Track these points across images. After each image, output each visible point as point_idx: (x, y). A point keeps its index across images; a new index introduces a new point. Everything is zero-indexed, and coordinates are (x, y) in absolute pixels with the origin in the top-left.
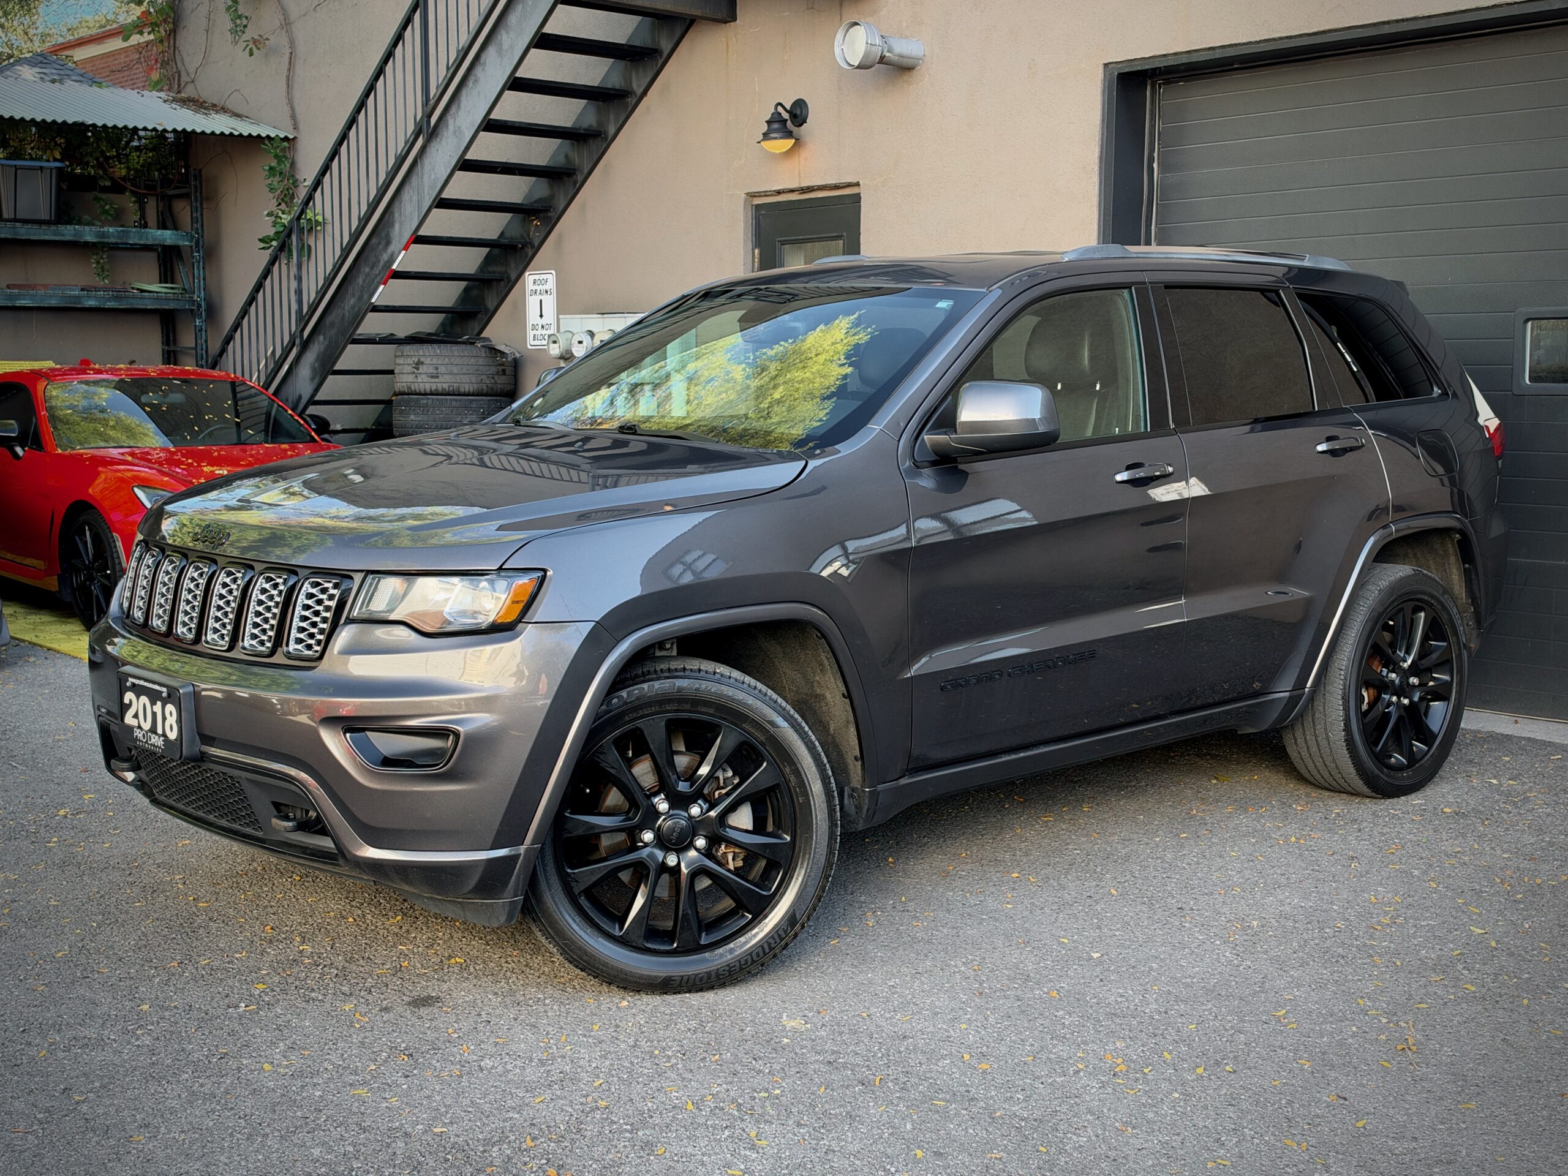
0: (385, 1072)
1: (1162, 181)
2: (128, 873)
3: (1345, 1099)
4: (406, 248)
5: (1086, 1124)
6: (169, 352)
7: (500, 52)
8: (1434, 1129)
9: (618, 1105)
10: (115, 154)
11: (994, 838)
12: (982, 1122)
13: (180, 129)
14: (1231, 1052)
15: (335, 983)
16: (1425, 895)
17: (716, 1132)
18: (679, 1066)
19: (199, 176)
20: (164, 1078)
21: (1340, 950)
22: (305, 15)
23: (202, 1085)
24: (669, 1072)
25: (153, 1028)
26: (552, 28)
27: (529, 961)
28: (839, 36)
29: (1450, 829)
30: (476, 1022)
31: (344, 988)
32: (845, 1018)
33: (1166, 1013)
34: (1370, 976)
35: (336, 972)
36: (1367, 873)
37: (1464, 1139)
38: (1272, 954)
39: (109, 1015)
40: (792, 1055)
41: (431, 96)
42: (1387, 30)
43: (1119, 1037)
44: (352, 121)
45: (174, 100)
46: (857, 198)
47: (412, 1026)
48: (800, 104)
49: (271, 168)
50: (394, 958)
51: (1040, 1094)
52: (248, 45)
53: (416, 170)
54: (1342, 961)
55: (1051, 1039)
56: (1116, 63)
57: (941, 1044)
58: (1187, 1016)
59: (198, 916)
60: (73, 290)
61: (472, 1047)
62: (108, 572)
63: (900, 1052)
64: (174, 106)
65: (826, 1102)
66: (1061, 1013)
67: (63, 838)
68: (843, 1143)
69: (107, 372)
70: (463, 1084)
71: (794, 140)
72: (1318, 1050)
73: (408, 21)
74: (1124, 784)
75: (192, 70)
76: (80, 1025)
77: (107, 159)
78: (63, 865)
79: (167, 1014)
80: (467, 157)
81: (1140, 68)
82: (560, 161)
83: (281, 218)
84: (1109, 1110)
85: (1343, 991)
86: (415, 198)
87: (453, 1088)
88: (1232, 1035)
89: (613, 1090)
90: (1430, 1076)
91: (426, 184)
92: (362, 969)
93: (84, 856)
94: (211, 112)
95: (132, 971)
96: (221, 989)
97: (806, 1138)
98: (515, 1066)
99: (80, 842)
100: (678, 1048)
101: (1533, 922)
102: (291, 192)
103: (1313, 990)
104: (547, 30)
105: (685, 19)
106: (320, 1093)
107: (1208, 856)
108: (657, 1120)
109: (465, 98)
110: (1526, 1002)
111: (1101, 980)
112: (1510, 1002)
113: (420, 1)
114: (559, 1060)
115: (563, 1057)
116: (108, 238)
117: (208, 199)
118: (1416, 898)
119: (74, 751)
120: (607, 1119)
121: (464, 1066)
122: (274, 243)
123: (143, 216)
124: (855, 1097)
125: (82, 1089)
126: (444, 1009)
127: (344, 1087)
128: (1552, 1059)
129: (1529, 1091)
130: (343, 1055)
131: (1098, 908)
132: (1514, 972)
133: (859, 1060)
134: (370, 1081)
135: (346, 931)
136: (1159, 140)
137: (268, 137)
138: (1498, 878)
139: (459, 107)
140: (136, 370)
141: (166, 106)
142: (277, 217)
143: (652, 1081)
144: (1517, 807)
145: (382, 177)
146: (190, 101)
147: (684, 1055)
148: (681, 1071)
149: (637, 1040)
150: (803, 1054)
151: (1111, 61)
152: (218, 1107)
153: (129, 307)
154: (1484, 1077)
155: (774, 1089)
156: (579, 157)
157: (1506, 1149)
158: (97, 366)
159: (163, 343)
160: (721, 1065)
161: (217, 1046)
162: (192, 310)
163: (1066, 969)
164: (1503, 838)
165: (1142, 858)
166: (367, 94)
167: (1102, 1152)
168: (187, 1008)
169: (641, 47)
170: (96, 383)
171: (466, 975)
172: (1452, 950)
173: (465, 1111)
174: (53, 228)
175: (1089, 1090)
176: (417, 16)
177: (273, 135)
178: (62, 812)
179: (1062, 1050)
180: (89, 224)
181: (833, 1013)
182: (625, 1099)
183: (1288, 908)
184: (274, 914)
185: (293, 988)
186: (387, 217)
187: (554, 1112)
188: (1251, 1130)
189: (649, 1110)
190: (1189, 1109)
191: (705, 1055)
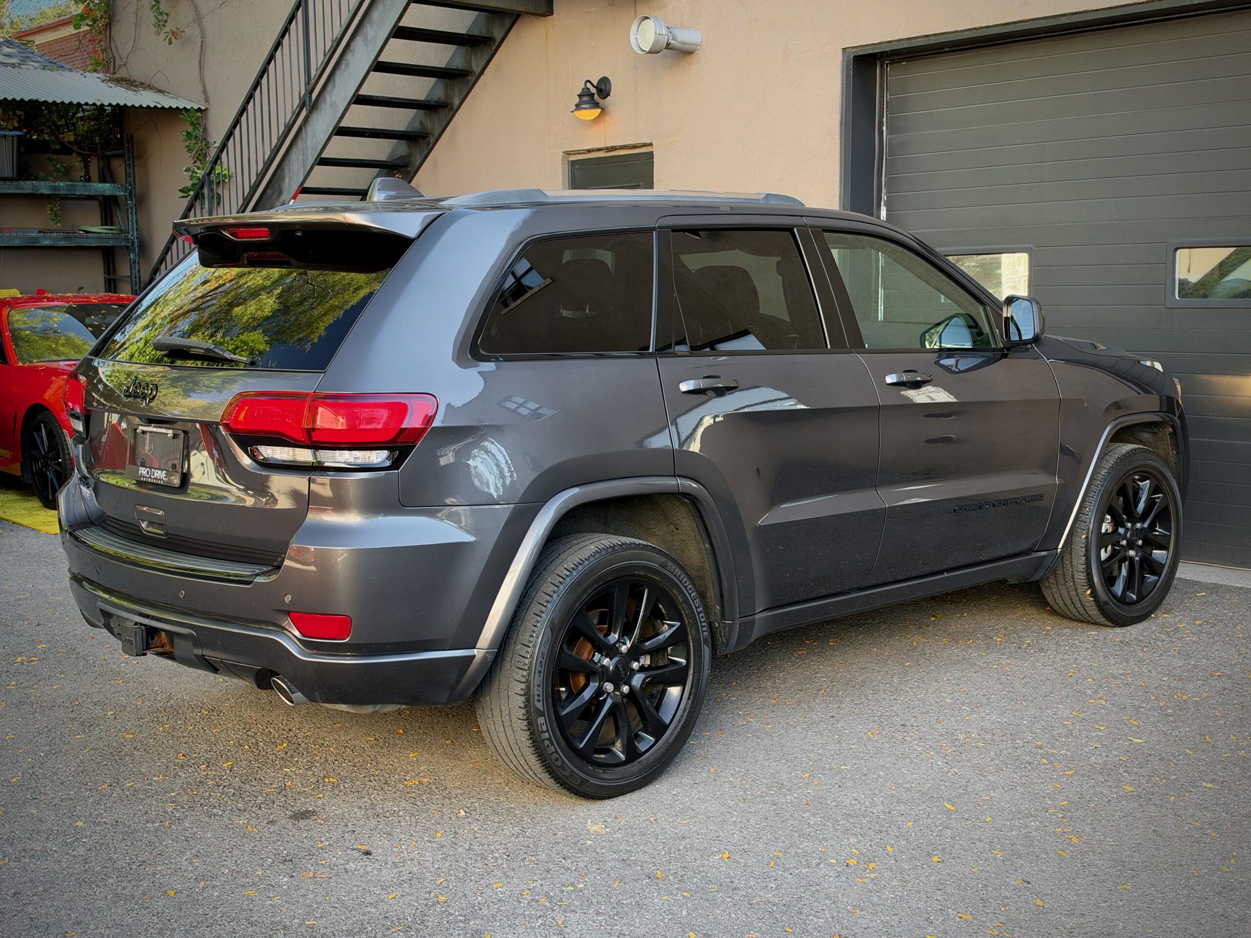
0: (270, 875)
1: (890, 140)
2: (70, 710)
3: (1029, 883)
4: (294, 198)
5: (824, 908)
6: (110, 280)
7: (366, 42)
8: (1098, 907)
9: (455, 899)
10: (64, 123)
11: (759, 669)
12: (742, 908)
13: (114, 104)
14: (940, 844)
15: (232, 800)
16: (1095, 711)
17: (532, 921)
18: (504, 866)
19: (131, 140)
20: (94, 882)
21: (1028, 758)
22: (212, 11)
23: (124, 889)
24: (496, 871)
25: (86, 840)
26: (407, 22)
27: (387, 779)
28: (634, 28)
29: (1117, 655)
30: (344, 832)
31: (239, 805)
32: (637, 822)
33: (890, 813)
34: (1051, 779)
35: (233, 791)
36: (1051, 692)
37: (1121, 915)
38: (975, 762)
39: (52, 830)
40: (594, 854)
41: (312, 76)
42: (1064, 21)
43: (852, 834)
44: (250, 97)
45: (111, 80)
46: (650, 155)
47: (293, 836)
48: (604, 81)
49: (188, 134)
50: (280, 779)
51: (789, 883)
52: (167, 36)
53: (300, 136)
54: (1029, 767)
55: (799, 837)
56: (852, 47)
57: (712, 842)
58: (906, 815)
59: (125, 746)
60: (32, 232)
61: (340, 853)
62: (60, 460)
63: (679, 850)
64: (110, 84)
65: (620, 893)
66: (807, 814)
67: (21, 681)
68: (632, 928)
69: (57, 299)
70: (332, 884)
71: (600, 110)
72: (1008, 842)
73: (292, 17)
74: (862, 621)
75: (124, 56)
76: (29, 839)
77: (58, 127)
78: (19, 704)
79: (98, 828)
80: (341, 125)
81: (870, 52)
82: (416, 127)
83: (196, 173)
84: (843, 895)
85: (1029, 792)
86: (301, 158)
87: (324, 888)
88: (940, 831)
89: (451, 887)
90: (1096, 862)
91: (309, 146)
92: (254, 788)
93: (35, 696)
94: (140, 89)
95: (72, 793)
96: (141, 807)
97: (603, 924)
98: (374, 868)
99: (33, 685)
100: (504, 851)
101: (1179, 732)
102: (204, 152)
103: (1006, 792)
104: (402, 24)
105: (513, 14)
106: (217, 893)
107: (926, 682)
108: (485, 912)
109: (339, 77)
110: (1172, 799)
111: (840, 786)
112: (1160, 800)
113: (302, 1)
114: (409, 862)
115: (412, 860)
116: (59, 190)
117: (139, 158)
118: (1088, 713)
119: (31, 608)
120: (446, 911)
121: (333, 869)
122: (191, 193)
123: (87, 172)
124: (642, 889)
125: (29, 893)
126: (319, 821)
127: (237, 888)
128: (1192, 846)
129: (1174, 873)
130: (236, 861)
131: (839, 725)
132: (1164, 774)
133: (647, 858)
134: (258, 882)
135: (242, 757)
136: (887, 108)
137: (185, 108)
138: (1153, 695)
139: (334, 84)
140: (80, 297)
141: (104, 85)
142: (194, 172)
143: (482, 879)
144: (1169, 636)
145: (275, 141)
146: (123, 80)
147: (508, 856)
148: (505, 870)
149: (471, 844)
150: (603, 853)
151: (848, 46)
152: (136, 907)
153: (77, 245)
154: (1138, 863)
155: (579, 883)
156: (431, 123)
157: (1154, 923)
158: (50, 295)
159: (105, 273)
160: (537, 864)
161: (137, 855)
162: (127, 247)
163: (812, 778)
164: (1158, 663)
165: (874, 683)
166: (261, 75)
167: (836, 931)
168: (114, 823)
169: (478, 36)
170: (50, 308)
171: (337, 792)
172: (1116, 756)
173: (332, 907)
174: (15, 183)
175: (828, 879)
176: (300, 14)
177: (189, 107)
178: (19, 659)
179: (806, 845)
180: (45, 179)
181: (627, 819)
182: (460, 894)
183: (988, 724)
184: (185, 743)
185: (199, 805)
186: (279, 173)
187: (403, 906)
188: (954, 910)
189: (479, 903)
190: (905, 893)
191: (525, 856)
